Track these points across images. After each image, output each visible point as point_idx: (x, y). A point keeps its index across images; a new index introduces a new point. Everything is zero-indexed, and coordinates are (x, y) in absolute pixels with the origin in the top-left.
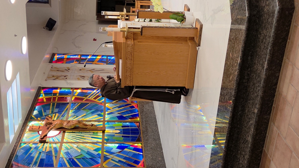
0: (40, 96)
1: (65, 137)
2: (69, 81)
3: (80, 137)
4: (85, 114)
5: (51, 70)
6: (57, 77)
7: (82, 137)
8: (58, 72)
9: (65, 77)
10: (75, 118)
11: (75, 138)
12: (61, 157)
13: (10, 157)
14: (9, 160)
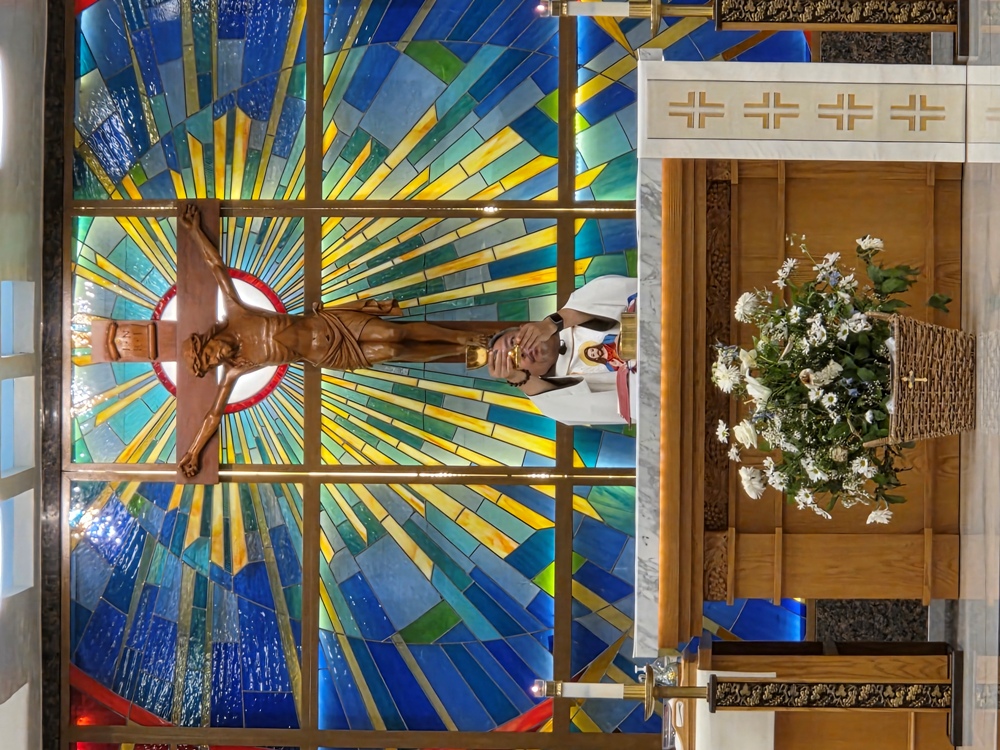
1: (327, 409)
3: (417, 406)
4: (431, 116)
7: (430, 411)
10: (363, 175)
11: (387, 420)
12: (323, 623)
13: (47, 634)
14: (46, 657)
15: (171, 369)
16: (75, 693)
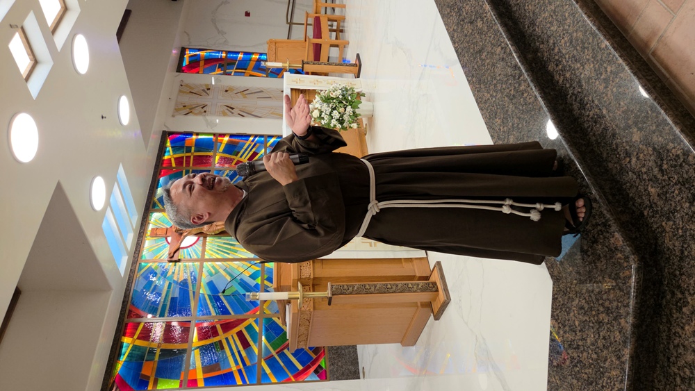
0: (166, 154)
1: (207, 248)
2: (209, 118)
5: (180, 91)
7: (232, 247)
8: (191, 95)
9: (202, 108)
11: (222, 250)
12: (201, 292)
13: (125, 297)
14: (123, 302)
15: (170, 239)
16: (130, 311)
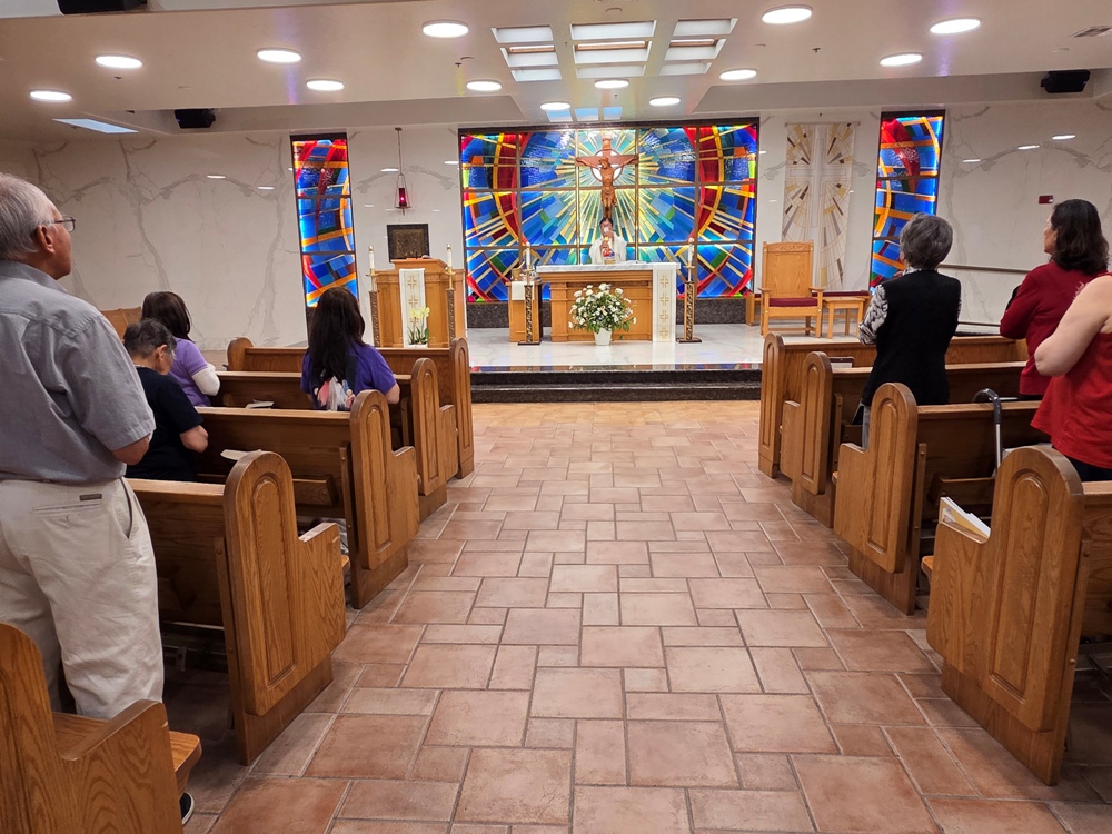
0: (721, 128)
1: (592, 191)
2: (784, 169)
4: (657, 213)
5: (836, 125)
6: (800, 144)
7: (592, 215)
8: (829, 139)
9: (803, 159)
11: (590, 205)
12: (544, 192)
13: (539, 126)
14: (535, 126)
15: (600, 154)
